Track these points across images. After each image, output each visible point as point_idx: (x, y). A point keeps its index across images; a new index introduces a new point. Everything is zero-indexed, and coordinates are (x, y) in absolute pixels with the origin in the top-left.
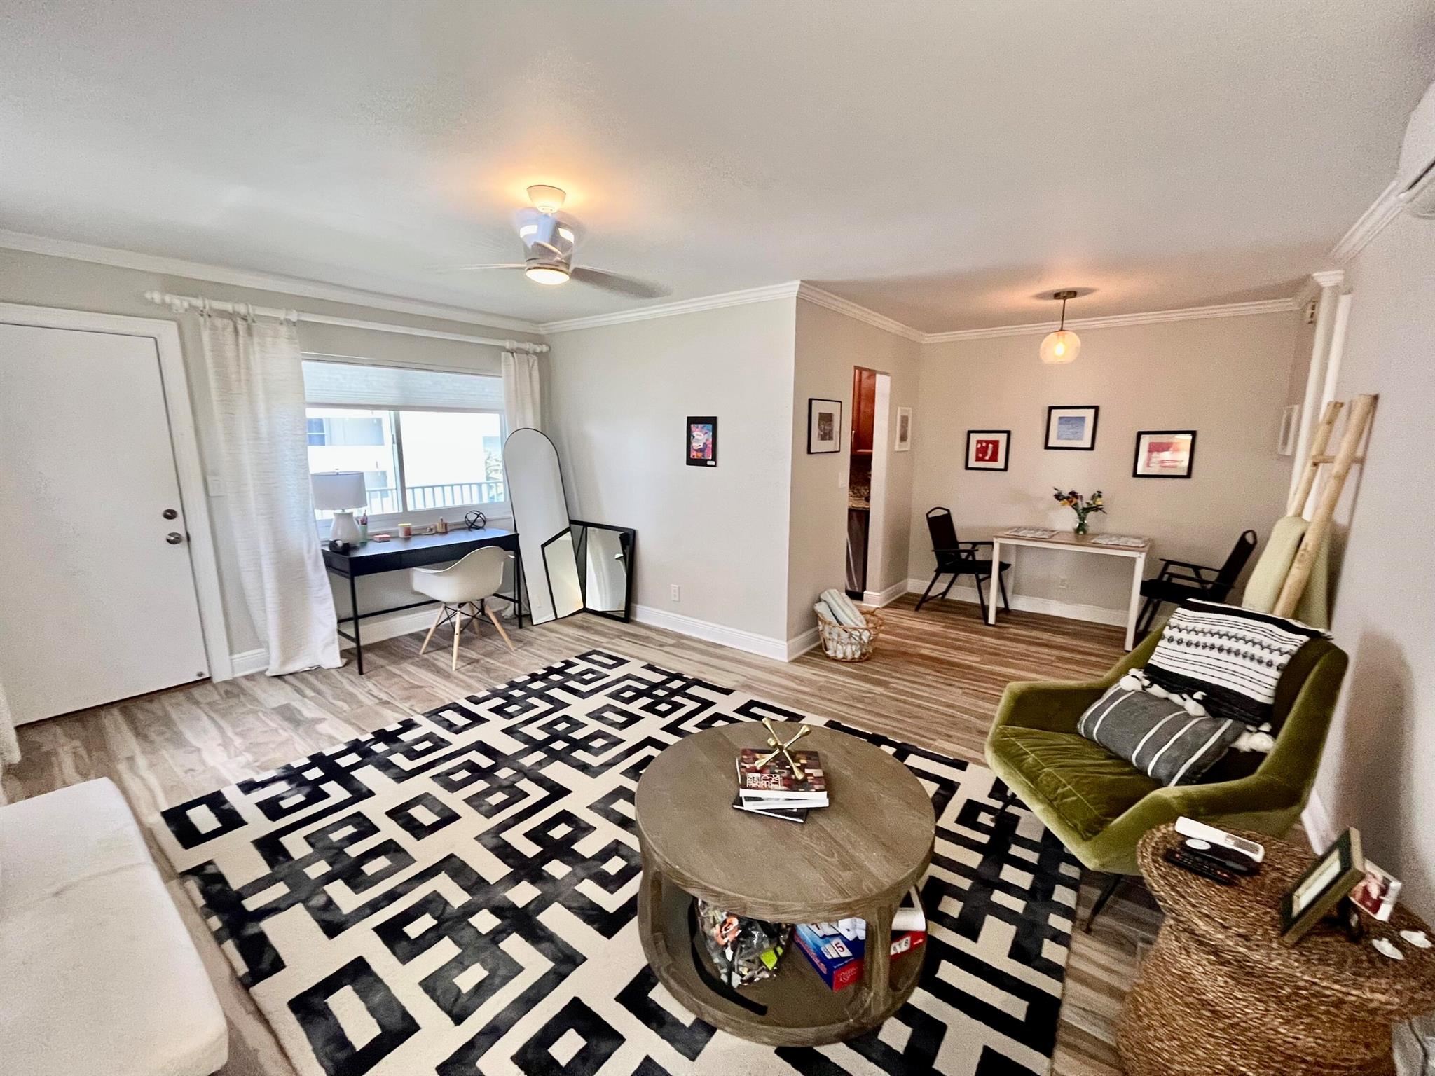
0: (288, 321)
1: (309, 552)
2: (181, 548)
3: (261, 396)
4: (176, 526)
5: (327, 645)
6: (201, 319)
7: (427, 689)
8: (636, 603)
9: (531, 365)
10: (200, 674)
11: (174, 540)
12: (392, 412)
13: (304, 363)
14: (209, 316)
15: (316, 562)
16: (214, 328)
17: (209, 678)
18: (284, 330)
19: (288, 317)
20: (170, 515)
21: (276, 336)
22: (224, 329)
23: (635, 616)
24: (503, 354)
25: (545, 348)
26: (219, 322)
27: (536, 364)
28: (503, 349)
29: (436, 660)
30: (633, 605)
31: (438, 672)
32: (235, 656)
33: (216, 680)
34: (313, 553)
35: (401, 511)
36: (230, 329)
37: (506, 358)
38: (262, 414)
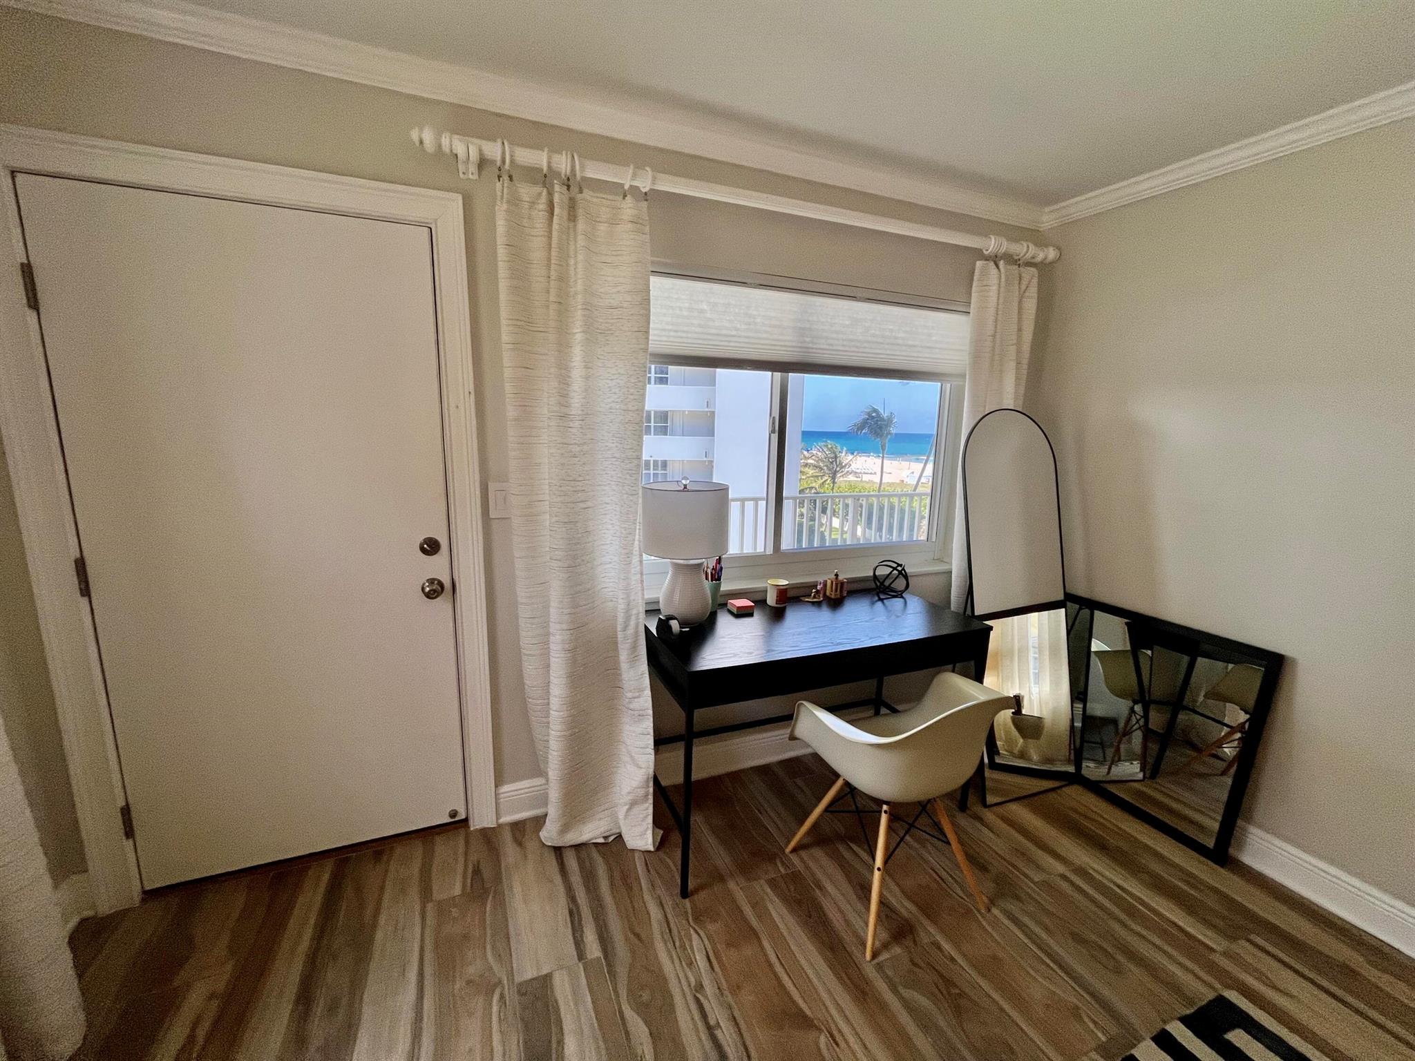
0: (634, 189)
1: (625, 628)
2: (442, 603)
3: (578, 336)
4: (437, 567)
5: (633, 804)
6: (499, 185)
7: (823, 1040)
8: (1249, 820)
9: (1023, 287)
10: (453, 814)
11: (435, 590)
12: (778, 375)
13: (655, 281)
14: (511, 177)
15: (634, 647)
16: (514, 201)
17: (466, 820)
18: (628, 208)
19: (635, 183)
20: (430, 547)
21: (613, 222)
22: (533, 204)
23: (1241, 846)
24: (979, 264)
25: (1052, 254)
26: (526, 191)
27: (1035, 281)
28: (979, 254)
29: (821, 888)
30: (1240, 822)
31: (832, 949)
32: (505, 788)
33: (476, 824)
34: (631, 631)
35: (770, 551)
36: (542, 205)
37: (984, 273)
38: (577, 373)
